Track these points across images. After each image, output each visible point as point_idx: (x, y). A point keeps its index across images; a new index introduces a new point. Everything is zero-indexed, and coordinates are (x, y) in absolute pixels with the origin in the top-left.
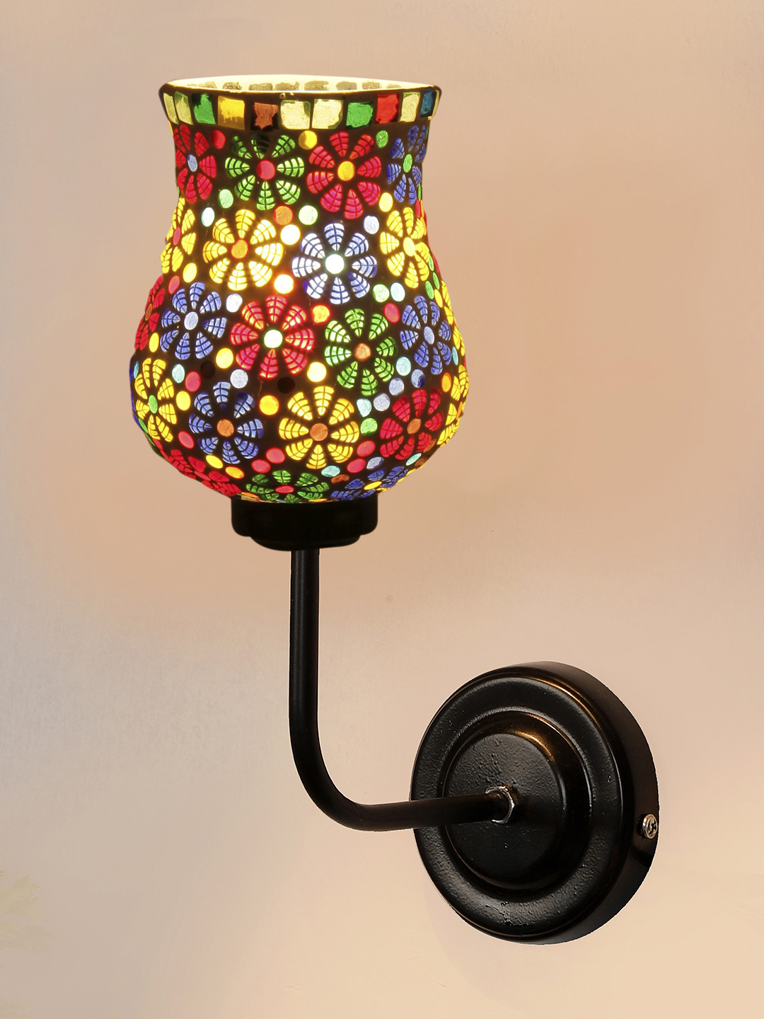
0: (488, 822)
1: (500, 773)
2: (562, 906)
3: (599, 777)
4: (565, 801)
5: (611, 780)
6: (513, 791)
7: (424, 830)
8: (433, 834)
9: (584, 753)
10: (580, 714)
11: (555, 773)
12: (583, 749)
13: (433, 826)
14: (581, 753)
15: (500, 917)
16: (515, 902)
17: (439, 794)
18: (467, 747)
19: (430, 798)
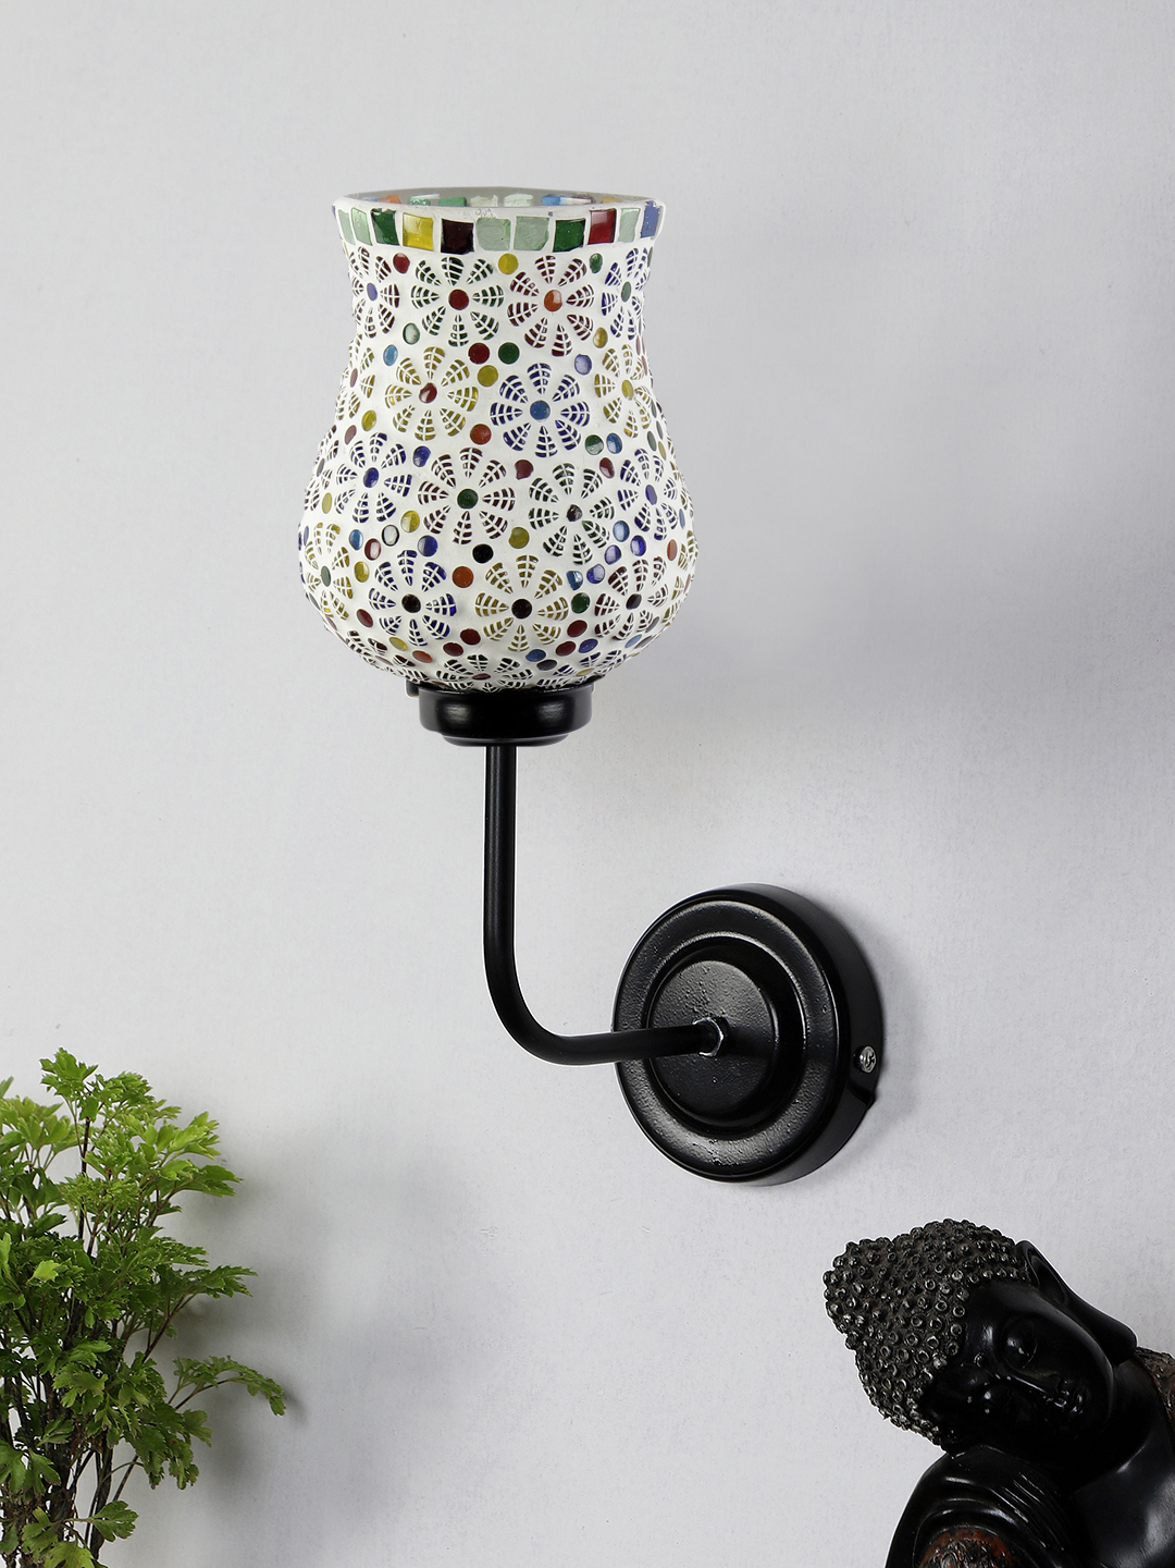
0: (695, 1055)
1: (708, 1002)
2: (774, 1144)
3: (814, 1007)
4: (777, 1033)
5: (826, 1011)
6: (722, 1021)
7: (627, 1064)
8: (637, 1068)
9: (798, 981)
10: (793, 940)
11: (766, 1002)
12: (796, 977)
13: (636, 1059)
14: (795, 981)
15: (708, 1156)
16: (724, 1140)
17: (643, 1026)
18: (673, 975)
19: (634, 1029)
